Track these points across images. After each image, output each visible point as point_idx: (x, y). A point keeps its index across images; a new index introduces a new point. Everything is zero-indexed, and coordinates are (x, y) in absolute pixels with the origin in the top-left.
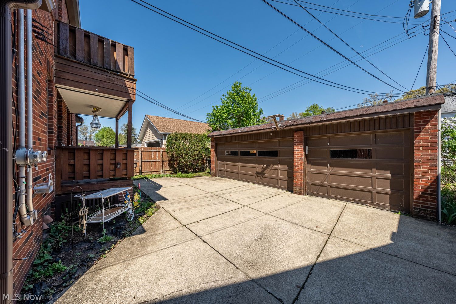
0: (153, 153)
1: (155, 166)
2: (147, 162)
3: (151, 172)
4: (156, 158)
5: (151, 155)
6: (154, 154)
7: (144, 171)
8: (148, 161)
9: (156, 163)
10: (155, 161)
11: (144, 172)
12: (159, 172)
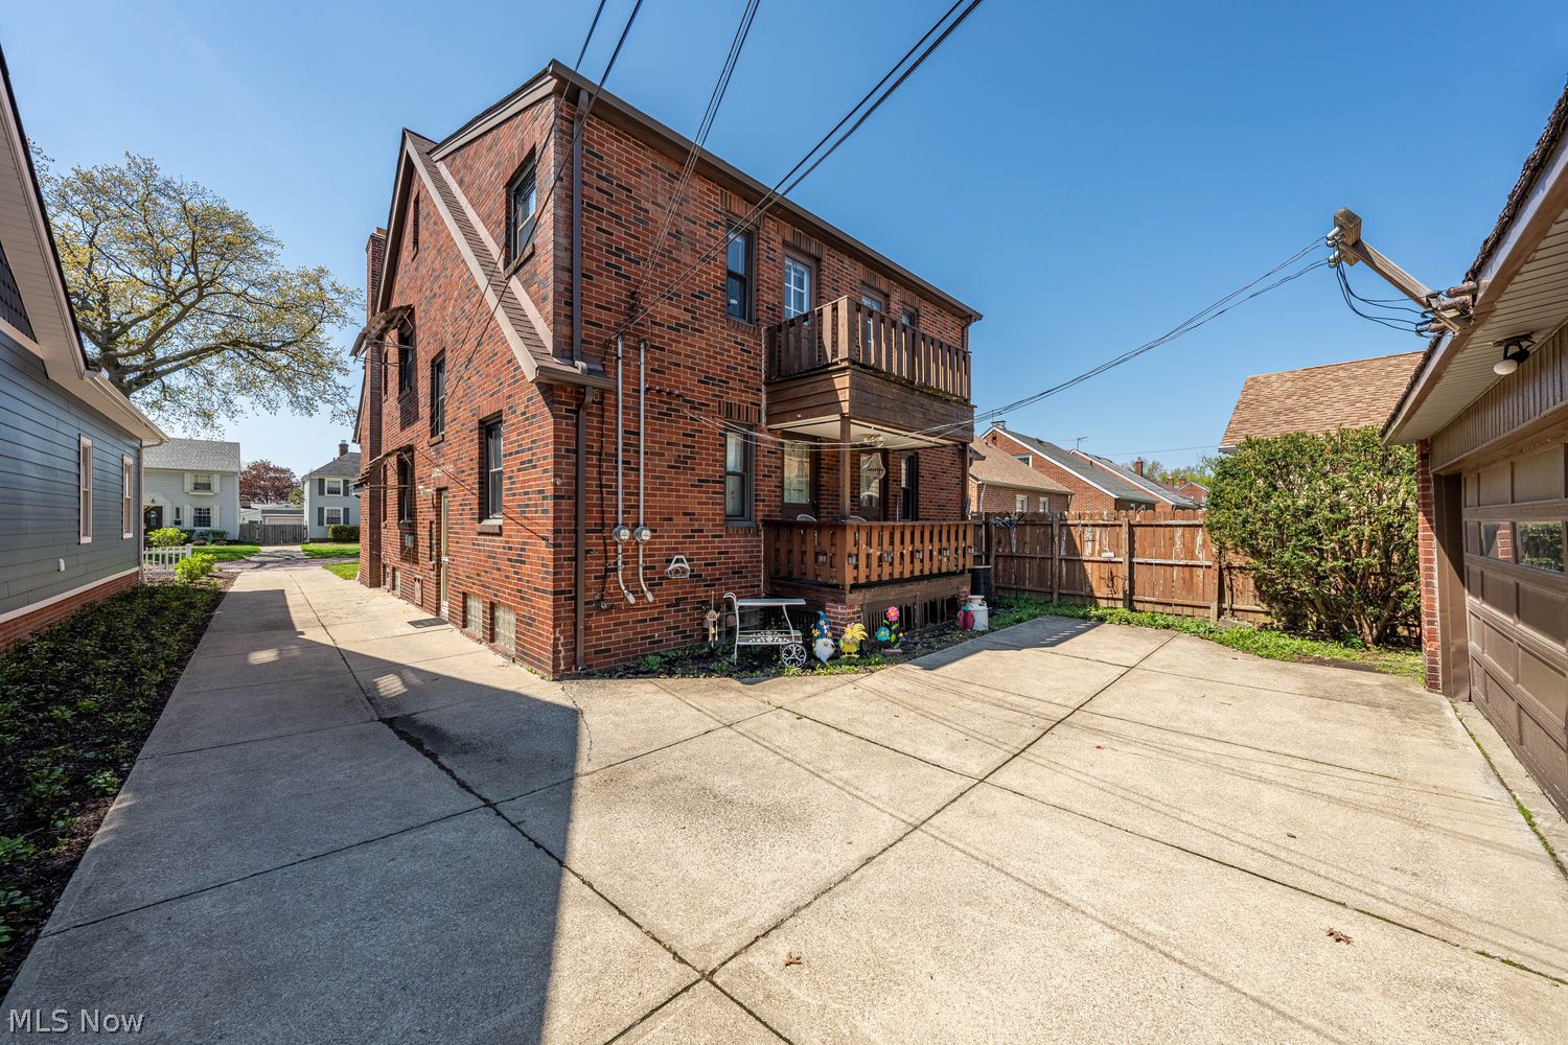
0: (1179, 531)
1: (1189, 584)
2: (1156, 564)
3: (1170, 605)
4: (1193, 552)
5: (1172, 538)
6: (1183, 535)
7: (1140, 598)
8: (1158, 561)
9: (1191, 574)
10: (1186, 566)
11: (1142, 602)
12: (1206, 613)
